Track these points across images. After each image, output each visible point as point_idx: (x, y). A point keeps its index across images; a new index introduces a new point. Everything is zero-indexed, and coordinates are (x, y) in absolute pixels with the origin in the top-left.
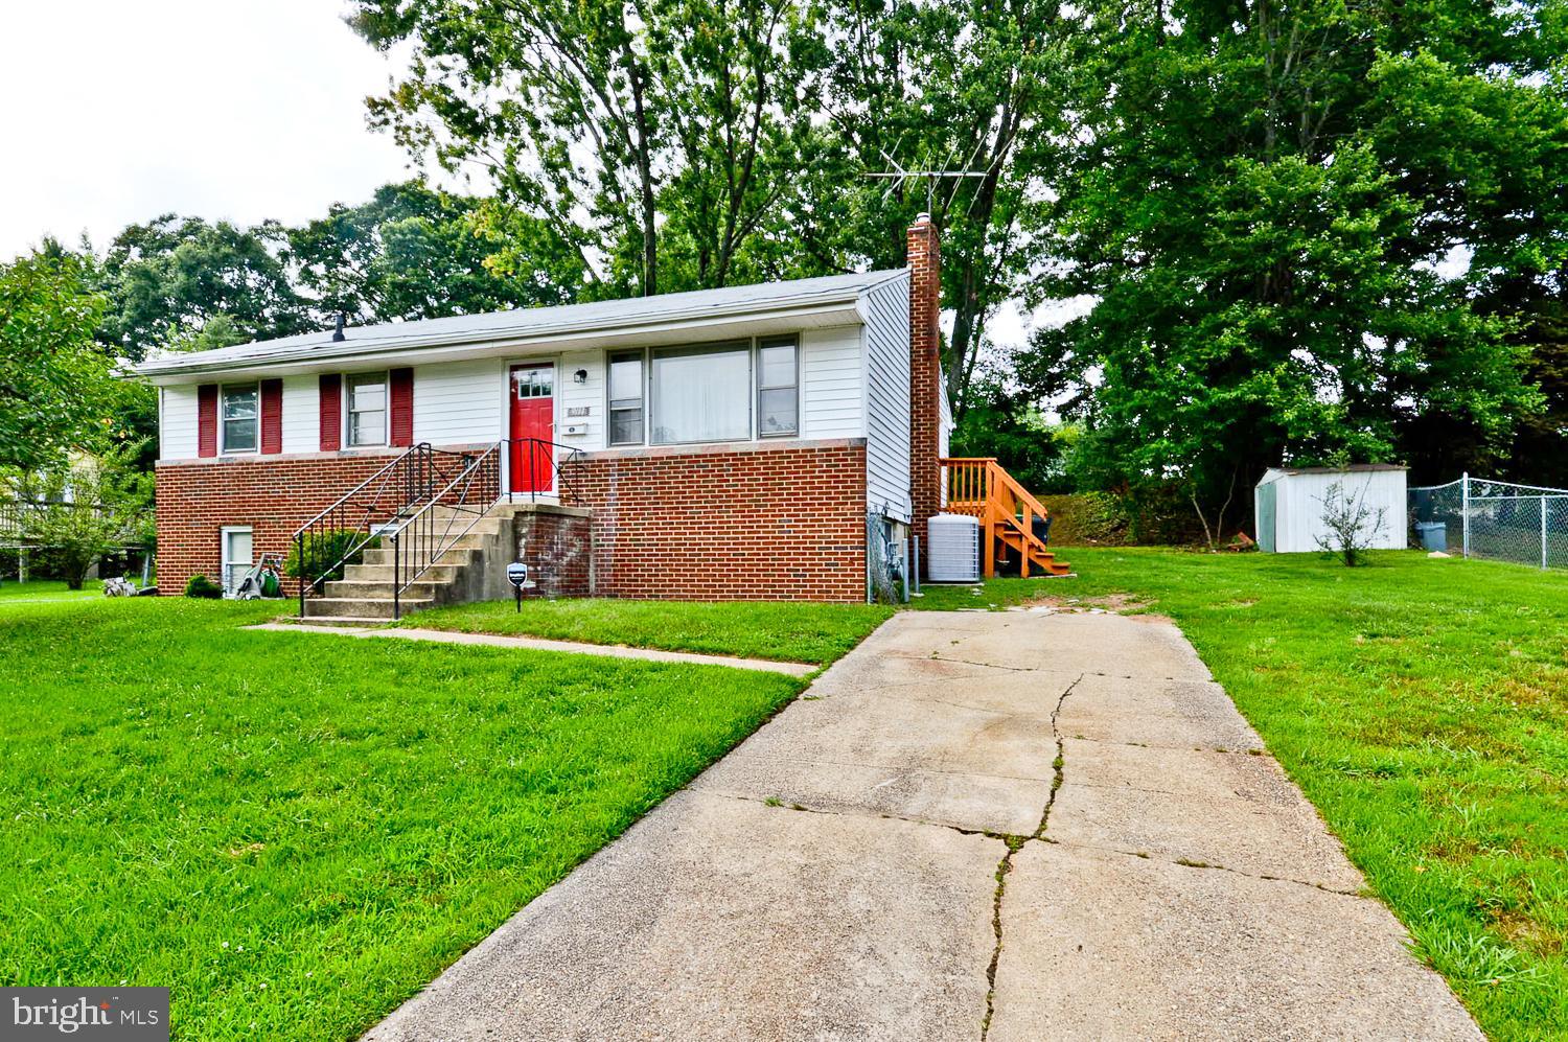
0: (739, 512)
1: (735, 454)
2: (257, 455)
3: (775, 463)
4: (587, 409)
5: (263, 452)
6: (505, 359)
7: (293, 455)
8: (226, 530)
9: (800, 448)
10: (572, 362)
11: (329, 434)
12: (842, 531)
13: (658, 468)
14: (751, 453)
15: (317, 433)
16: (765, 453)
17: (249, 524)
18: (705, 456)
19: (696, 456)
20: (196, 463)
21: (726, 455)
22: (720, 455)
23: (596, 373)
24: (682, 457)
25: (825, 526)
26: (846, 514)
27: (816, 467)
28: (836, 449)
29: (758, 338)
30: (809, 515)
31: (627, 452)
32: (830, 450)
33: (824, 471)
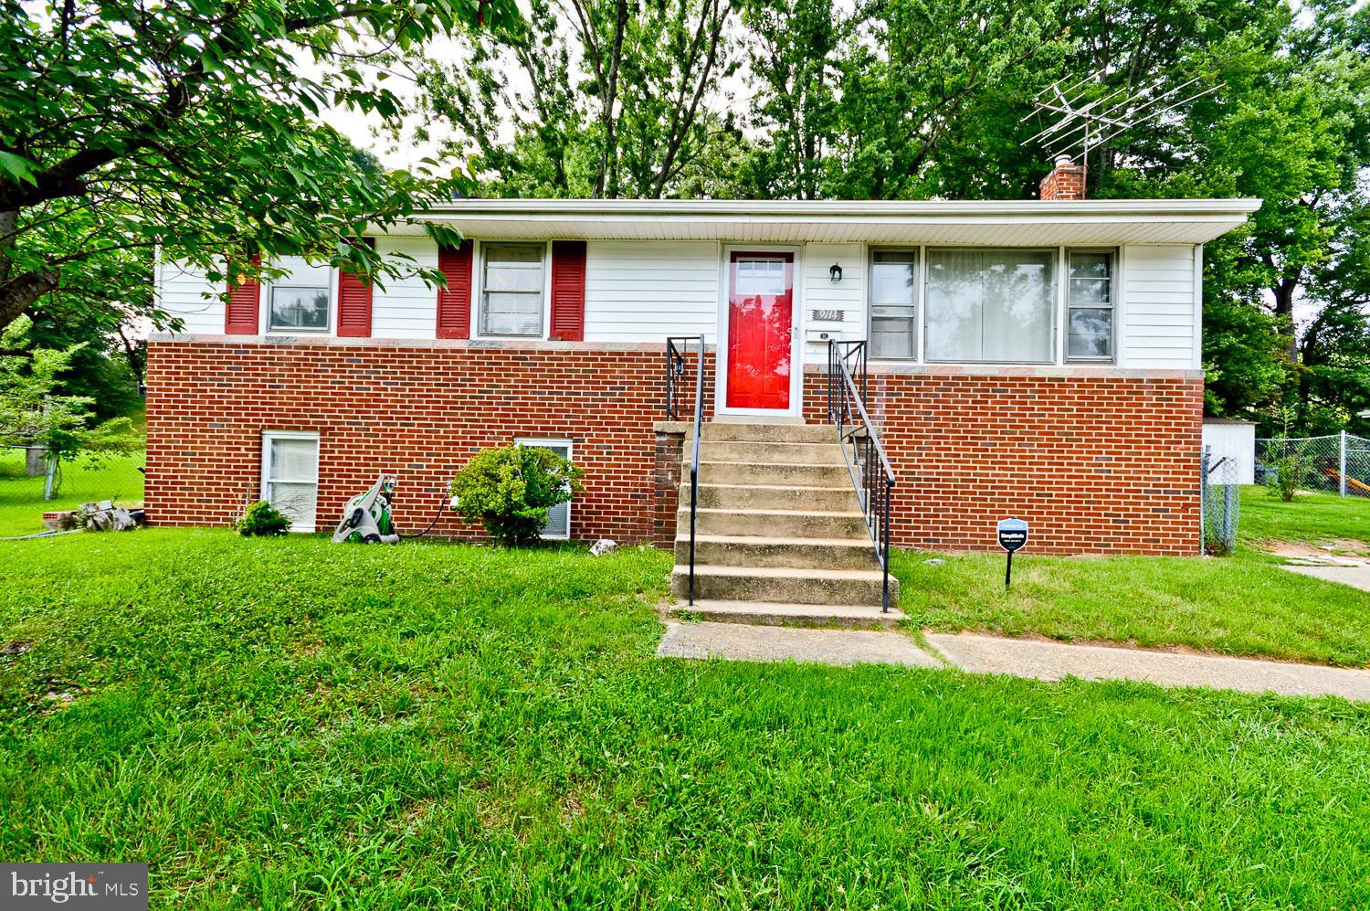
0: (1045, 445)
1: (1043, 379)
2: (330, 336)
3: (1094, 392)
4: (841, 313)
5: (339, 335)
6: (724, 242)
7: (395, 341)
8: (269, 436)
9: (1125, 377)
10: (819, 255)
11: (452, 316)
12: (1174, 473)
13: (942, 390)
14: (1063, 380)
15: (434, 314)
16: (1082, 380)
17: (314, 429)
18: (1004, 379)
19: (992, 379)
20: (220, 341)
21: (1031, 379)
22: (1024, 379)
23: (856, 270)
24: (973, 378)
25: (1153, 466)
26: (1179, 455)
27: (1144, 399)
28: (1168, 381)
29: (1067, 249)
30: (1133, 454)
31: (900, 368)
32: (1161, 381)
33: (1153, 405)
